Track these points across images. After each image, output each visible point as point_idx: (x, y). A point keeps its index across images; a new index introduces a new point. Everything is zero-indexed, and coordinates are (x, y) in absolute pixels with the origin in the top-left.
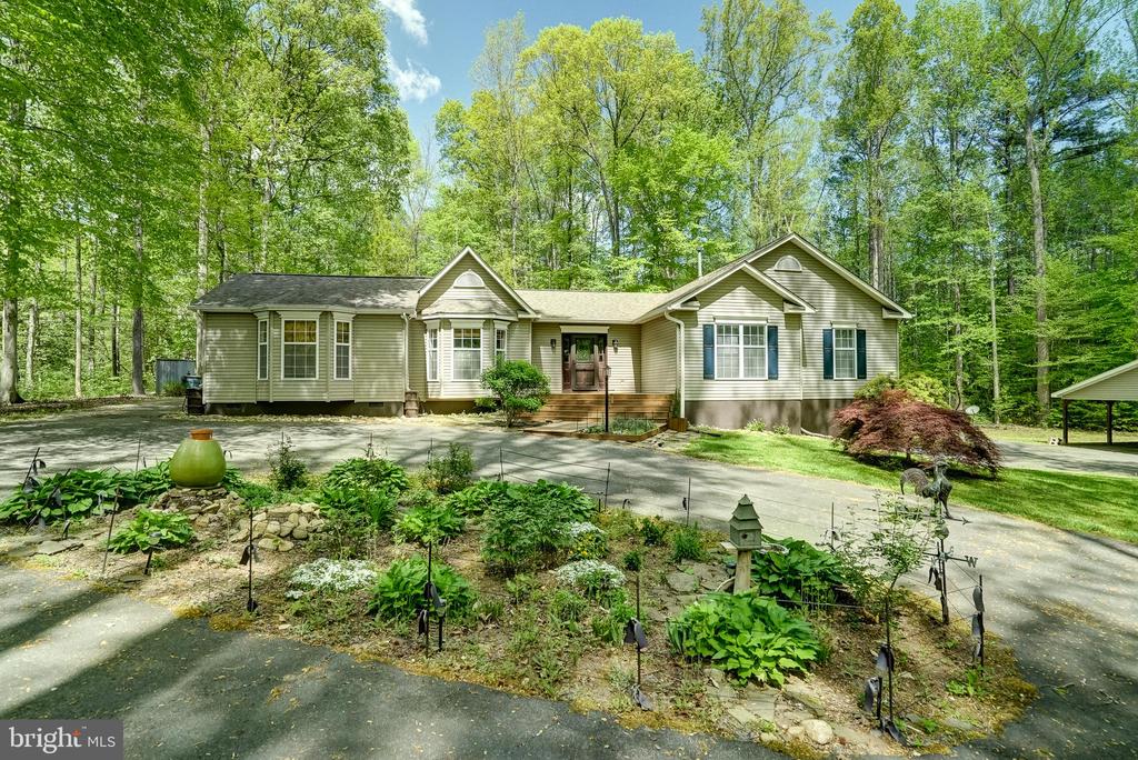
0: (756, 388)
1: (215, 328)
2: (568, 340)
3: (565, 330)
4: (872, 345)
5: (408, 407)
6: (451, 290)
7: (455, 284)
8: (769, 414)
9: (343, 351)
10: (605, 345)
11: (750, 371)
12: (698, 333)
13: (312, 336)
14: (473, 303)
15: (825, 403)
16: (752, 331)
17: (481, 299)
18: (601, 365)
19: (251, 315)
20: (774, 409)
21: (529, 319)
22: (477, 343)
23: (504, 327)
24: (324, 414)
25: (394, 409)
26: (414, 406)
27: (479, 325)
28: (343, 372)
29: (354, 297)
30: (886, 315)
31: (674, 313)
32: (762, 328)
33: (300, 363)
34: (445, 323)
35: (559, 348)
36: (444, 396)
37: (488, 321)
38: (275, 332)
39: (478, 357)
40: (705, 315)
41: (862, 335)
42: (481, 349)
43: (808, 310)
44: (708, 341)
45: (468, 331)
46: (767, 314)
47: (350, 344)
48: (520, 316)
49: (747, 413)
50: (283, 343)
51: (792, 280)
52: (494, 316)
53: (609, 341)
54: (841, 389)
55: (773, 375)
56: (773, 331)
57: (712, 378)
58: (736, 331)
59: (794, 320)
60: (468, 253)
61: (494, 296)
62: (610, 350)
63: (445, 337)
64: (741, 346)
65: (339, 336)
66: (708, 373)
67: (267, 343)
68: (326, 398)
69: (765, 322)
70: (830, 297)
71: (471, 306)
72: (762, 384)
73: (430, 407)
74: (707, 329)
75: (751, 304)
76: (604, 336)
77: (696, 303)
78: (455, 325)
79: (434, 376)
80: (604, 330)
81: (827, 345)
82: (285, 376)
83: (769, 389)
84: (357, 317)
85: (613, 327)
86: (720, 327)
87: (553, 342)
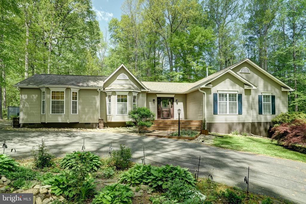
0: (234, 118)
1: (25, 94)
2: (160, 100)
3: (158, 96)
4: (278, 102)
5: (100, 125)
6: (116, 80)
7: (117, 78)
8: (239, 128)
9: (75, 104)
10: (173, 101)
11: (232, 111)
12: (211, 97)
14: (124, 85)
15: (259, 124)
16: (232, 96)
17: (127, 84)
18: (171, 109)
19: (39, 89)
20: (241, 126)
21: (145, 92)
22: (126, 101)
23: (136, 94)
24: (67, 128)
25: (94, 126)
26: (102, 125)
27: (127, 94)
28: (75, 111)
29: (79, 83)
30: (283, 90)
31: (202, 89)
32: (235, 94)
33: (57, 108)
34: (114, 93)
35: (156, 103)
36: (113, 121)
37: (130, 92)
38: (48, 96)
39: (126, 105)
40: (214, 90)
41: (273, 97)
42: (127, 103)
43: (254, 88)
44: (215, 100)
45: (122, 96)
46: (238, 89)
47: (77, 101)
48: (142, 91)
49: (230, 127)
50: (51, 100)
51: (247, 76)
52: (132, 90)
53: (175, 100)
54: (266, 118)
55: (240, 113)
56: (240, 96)
57: (217, 114)
58: (226, 96)
59: (248, 92)
60: (123, 67)
61: (132, 83)
62: (175, 103)
63: (114, 98)
64: (228, 101)
65: (73, 98)
66: (215, 112)
67: (45, 100)
68: (68, 122)
69: (237, 93)
70: (261, 83)
71: (124, 87)
72: (236, 116)
73: (108, 125)
74: (215, 95)
75: (232, 85)
76: (173, 98)
77: (211, 85)
78: (118, 94)
79: (110, 113)
80: (173, 96)
81: (260, 101)
82: (52, 113)
83: (239, 118)
84: (80, 90)
85: (177, 95)
86: (220, 94)
87: (154, 100)
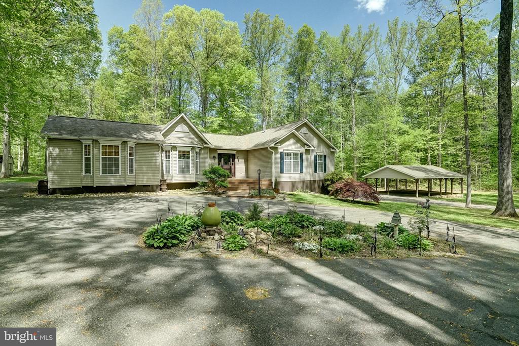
0: (296, 177)
2: (220, 156)
3: (219, 152)
4: (328, 160)
5: (162, 187)
6: (174, 132)
7: (176, 130)
8: (300, 185)
9: (131, 160)
10: (235, 159)
11: (294, 170)
12: (278, 155)
13: (117, 154)
14: (184, 139)
15: (314, 181)
16: (295, 155)
17: (187, 137)
18: (233, 167)
19: (79, 141)
20: (302, 183)
21: (208, 147)
22: (188, 158)
23: (197, 150)
25: (155, 188)
26: (165, 187)
27: (189, 149)
28: (131, 171)
29: (131, 134)
30: (332, 150)
31: (270, 148)
32: (298, 154)
33: (110, 166)
34: (174, 148)
35: (217, 159)
36: (174, 181)
37: (193, 148)
38: (96, 150)
39: (188, 163)
40: (282, 148)
41: (325, 157)
42: (190, 160)
43: (313, 148)
44: (282, 159)
45: (184, 152)
46: (299, 149)
48: (205, 146)
49: (293, 185)
50: (101, 156)
51: (305, 136)
52: (196, 146)
53: (236, 157)
54: (319, 176)
55: (302, 172)
56: (302, 155)
57: (283, 173)
58: (290, 155)
59: (308, 151)
60: (182, 117)
61: (192, 136)
62: (236, 160)
63: (174, 155)
64: (292, 161)
65: (130, 153)
66: (282, 171)
68: (125, 184)
69: (299, 152)
70: (316, 142)
71: (184, 141)
72: (298, 175)
73: (171, 186)
74: (281, 154)
75: (295, 145)
76: (234, 155)
77: (279, 144)
78: (179, 149)
79: (168, 172)
80: (234, 152)
81: (315, 160)
82: (102, 173)
83: (300, 177)
84: (138, 144)
85: (238, 151)
86: (286, 154)
87: (214, 157)
